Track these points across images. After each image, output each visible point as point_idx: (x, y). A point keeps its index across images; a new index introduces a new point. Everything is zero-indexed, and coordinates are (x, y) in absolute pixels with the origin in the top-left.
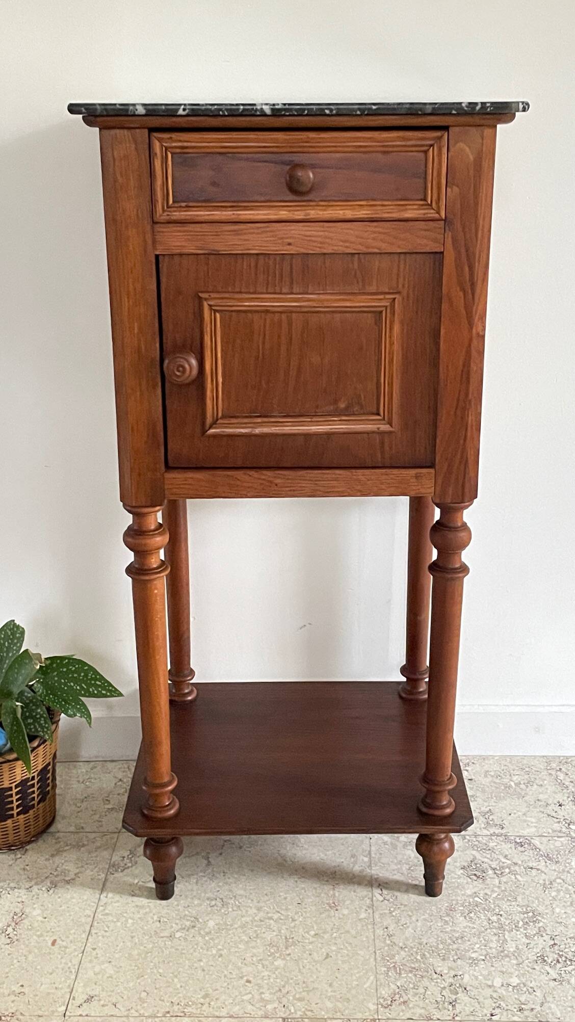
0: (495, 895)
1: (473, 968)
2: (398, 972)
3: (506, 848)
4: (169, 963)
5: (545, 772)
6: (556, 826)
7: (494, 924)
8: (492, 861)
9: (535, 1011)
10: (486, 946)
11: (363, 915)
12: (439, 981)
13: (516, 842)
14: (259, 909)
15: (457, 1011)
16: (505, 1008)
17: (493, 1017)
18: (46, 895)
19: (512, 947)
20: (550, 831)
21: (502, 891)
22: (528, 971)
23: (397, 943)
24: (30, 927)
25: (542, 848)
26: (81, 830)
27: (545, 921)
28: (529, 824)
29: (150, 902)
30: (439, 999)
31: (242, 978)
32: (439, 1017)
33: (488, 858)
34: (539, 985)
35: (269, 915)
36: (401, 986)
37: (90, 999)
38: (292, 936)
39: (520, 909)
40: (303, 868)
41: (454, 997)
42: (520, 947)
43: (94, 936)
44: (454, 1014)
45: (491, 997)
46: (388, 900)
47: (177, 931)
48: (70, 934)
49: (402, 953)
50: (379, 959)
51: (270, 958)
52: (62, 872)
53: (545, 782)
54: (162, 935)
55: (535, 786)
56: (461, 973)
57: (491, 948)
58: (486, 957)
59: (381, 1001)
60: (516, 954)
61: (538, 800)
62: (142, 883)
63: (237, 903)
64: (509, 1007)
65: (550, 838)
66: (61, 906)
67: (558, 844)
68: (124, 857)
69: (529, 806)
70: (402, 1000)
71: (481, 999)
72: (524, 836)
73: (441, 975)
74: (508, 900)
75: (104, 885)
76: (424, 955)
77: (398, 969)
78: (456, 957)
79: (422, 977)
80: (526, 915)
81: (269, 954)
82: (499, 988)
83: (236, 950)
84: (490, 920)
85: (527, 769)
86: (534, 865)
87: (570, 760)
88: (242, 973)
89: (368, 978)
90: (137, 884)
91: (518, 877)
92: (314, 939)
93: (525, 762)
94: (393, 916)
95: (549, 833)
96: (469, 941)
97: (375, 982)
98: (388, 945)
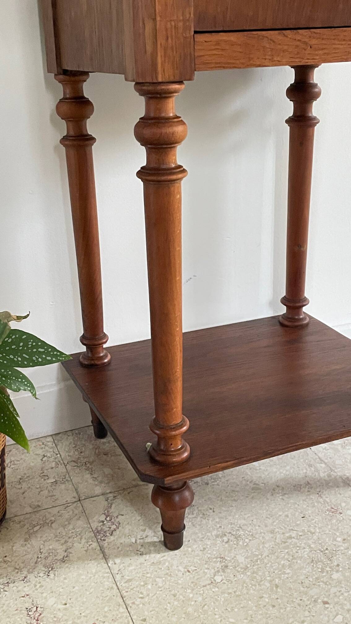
4: (232, 610)
14: (273, 532)
18: (48, 580)
24: (55, 619)
26: (40, 509)
29: (164, 556)
31: (315, 601)
35: (287, 535)
38: (325, 548)
40: (278, 486)
43: (134, 606)
47: (214, 576)
48: (105, 612)
51: (324, 574)
52: (49, 553)
62: (142, 541)
63: (247, 532)
66: (74, 587)
68: (103, 522)
75: (103, 552)
81: (320, 570)
83: (286, 576)
88: (312, 596)
90: (136, 542)
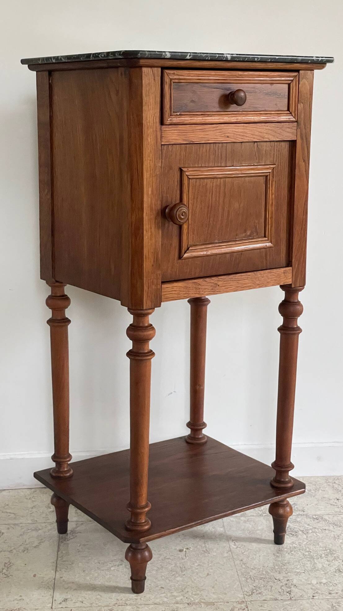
0: (305, 543)
1: (298, 576)
2: (253, 579)
3: (308, 521)
5: (325, 484)
6: (337, 510)
7: (307, 556)
8: (300, 527)
9: (338, 594)
10: (304, 566)
11: (226, 555)
12: (278, 583)
13: (313, 518)
14: (160, 555)
15: (292, 596)
16: (321, 593)
17: (314, 598)
19: (320, 566)
20: (334, 512)
21: (309, 541)
22: (331, 576)
23: (249, 566)
24: (17, 569)
25: (330, 520)
27: (338, 553)
28: (320, 509)
30: (280, 590)
32: (282, 599)
33: (298, 526)
34: (339, 582)
36: (256, 586)
37: (65, 600)
38: (184, 566)
39: (321, 549)
41: (290, 589)
42: (325, 566)
43: (60, 571)
44: (291, 597)
45: (312, 589)
46: (240, 547)
49: (254, 571)
50: (240, 574)
53: (327, 489)
54: (102, 569)
55: (320, 491)
56: (291, 579)
57: (307, 567)
58: (305, 571)
59: (246, 593)
60: (323, 569)
61: (324, 498)
64: (323, 593)
65: (334, 515)
67: (339, 518)
69: (318, 500)
70: (258, 592)
71: (306, 590)
72: (318, 515)
73: (280, 580)
74: (313, 545)
75: (59, 547)
76: (267, 572)
77: (253, 578)
78: (287, 572)
79: (268, 581)
80: (326, 551)
81: (172, 575)
82: (315, 584)
84: (304, 554)
85: (314, 483)
86: (327, 528)
87: (340, 478)
88: (157, 584)
89: (235, 583)
91: (318, 534)
92: (197, 567)
93: (312, 479)
94: (245, 555)
95: (333, 513)
96: (293, 564)
97: (240, 584)
98: (244, 568)
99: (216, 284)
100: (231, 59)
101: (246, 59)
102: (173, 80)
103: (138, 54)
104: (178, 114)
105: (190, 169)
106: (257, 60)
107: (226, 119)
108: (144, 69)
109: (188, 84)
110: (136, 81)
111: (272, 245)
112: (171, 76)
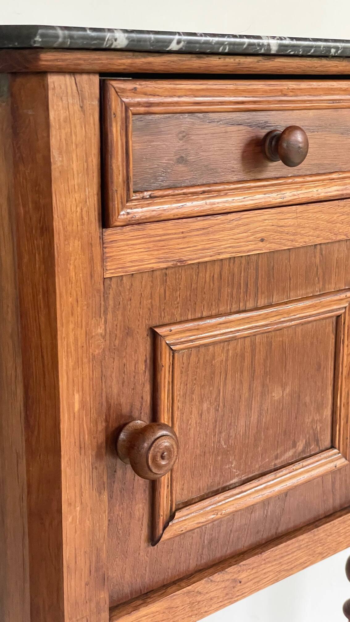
99: (235, 581)
100: (278, 51)
101: (312, 51)
102: (131, 108)
103: (35, 36)
104: (147, 194)
105: (174, 328)
106: (335, 53)
107: (259, 198)
108: (53, 80)
109: (169, 117)
110: (30, 112)
111: (347, 462)
112: (127, 97)
